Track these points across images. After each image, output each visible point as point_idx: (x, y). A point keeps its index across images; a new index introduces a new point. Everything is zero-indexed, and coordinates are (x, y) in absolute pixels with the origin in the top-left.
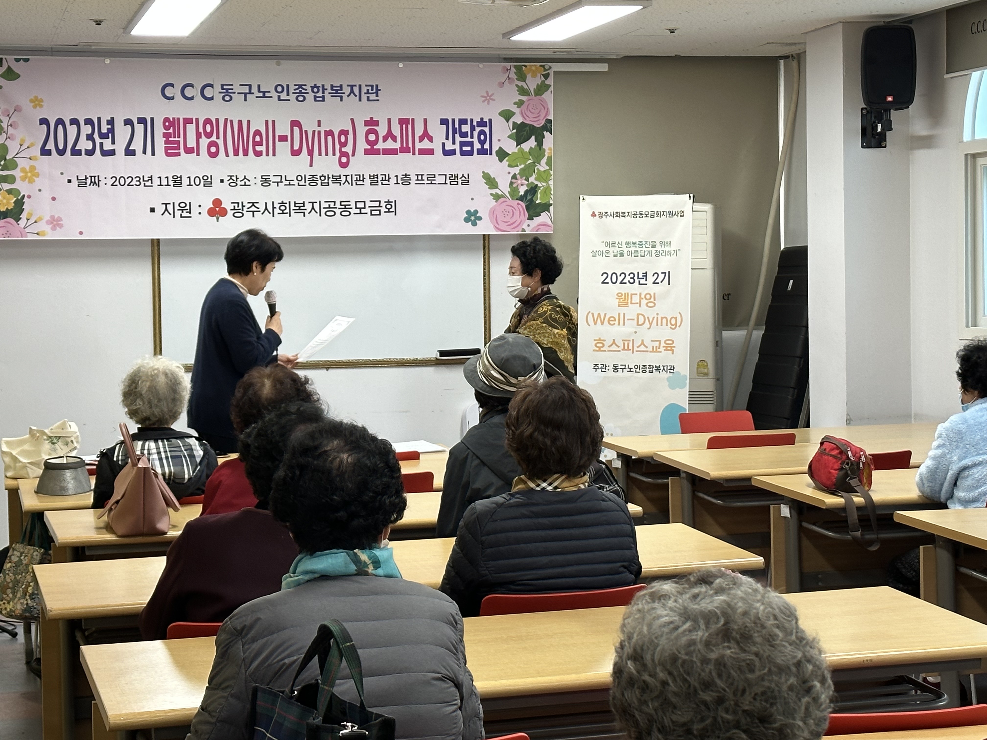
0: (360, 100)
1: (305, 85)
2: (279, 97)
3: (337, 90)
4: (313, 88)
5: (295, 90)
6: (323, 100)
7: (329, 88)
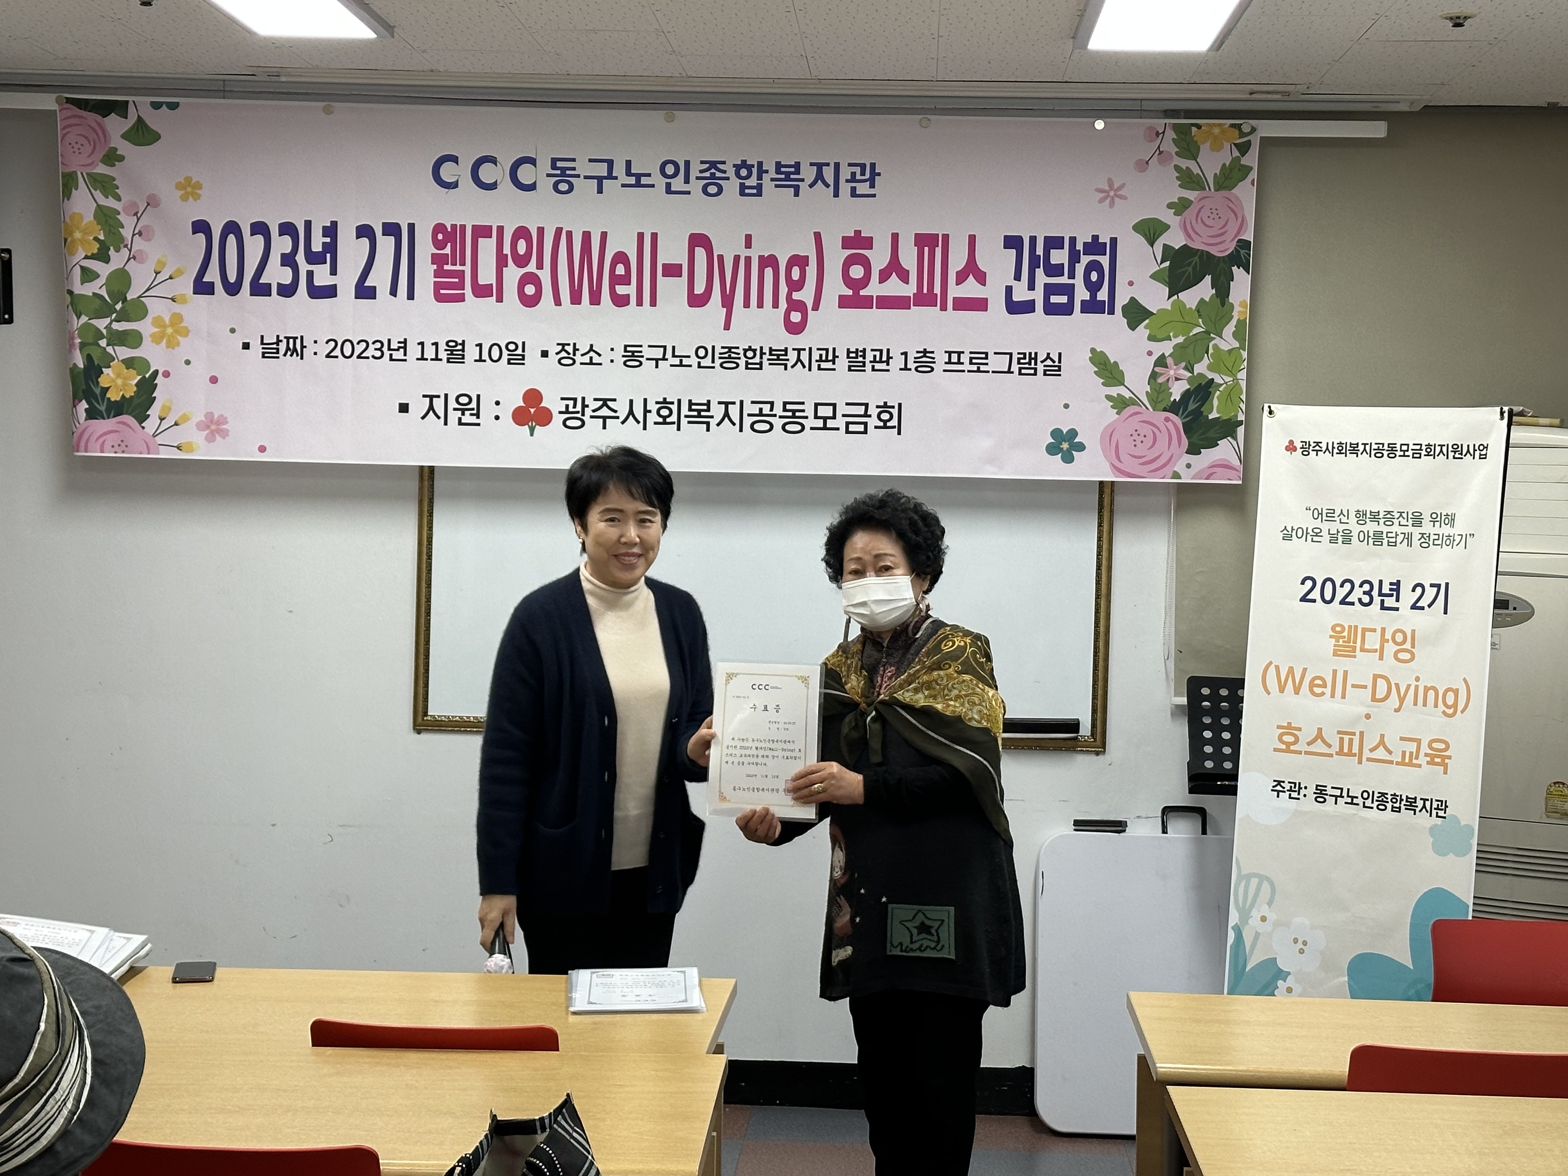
0: (836, 194)
1: (724, 163)
2: (668, 185)
3: (787, 174)
4: (738, 168)
5: (701, 171)
6: (759, 194)
7: (772, 169)
